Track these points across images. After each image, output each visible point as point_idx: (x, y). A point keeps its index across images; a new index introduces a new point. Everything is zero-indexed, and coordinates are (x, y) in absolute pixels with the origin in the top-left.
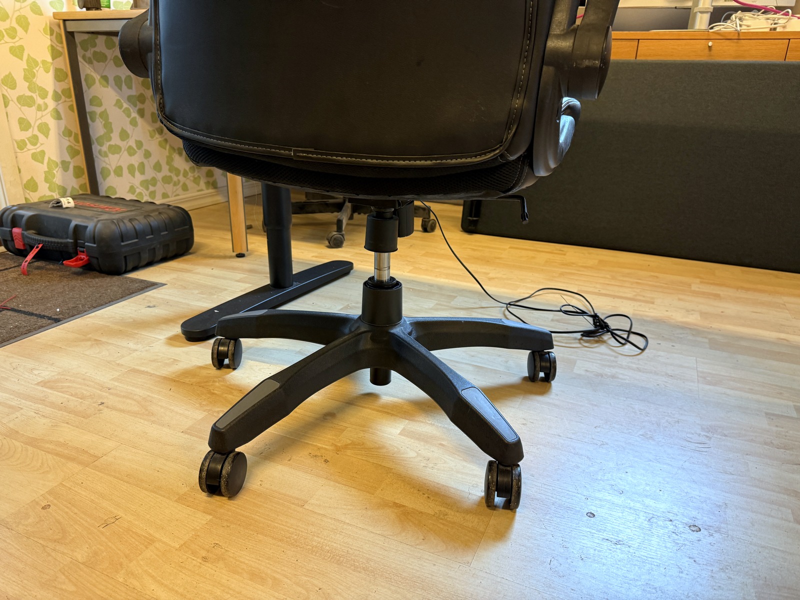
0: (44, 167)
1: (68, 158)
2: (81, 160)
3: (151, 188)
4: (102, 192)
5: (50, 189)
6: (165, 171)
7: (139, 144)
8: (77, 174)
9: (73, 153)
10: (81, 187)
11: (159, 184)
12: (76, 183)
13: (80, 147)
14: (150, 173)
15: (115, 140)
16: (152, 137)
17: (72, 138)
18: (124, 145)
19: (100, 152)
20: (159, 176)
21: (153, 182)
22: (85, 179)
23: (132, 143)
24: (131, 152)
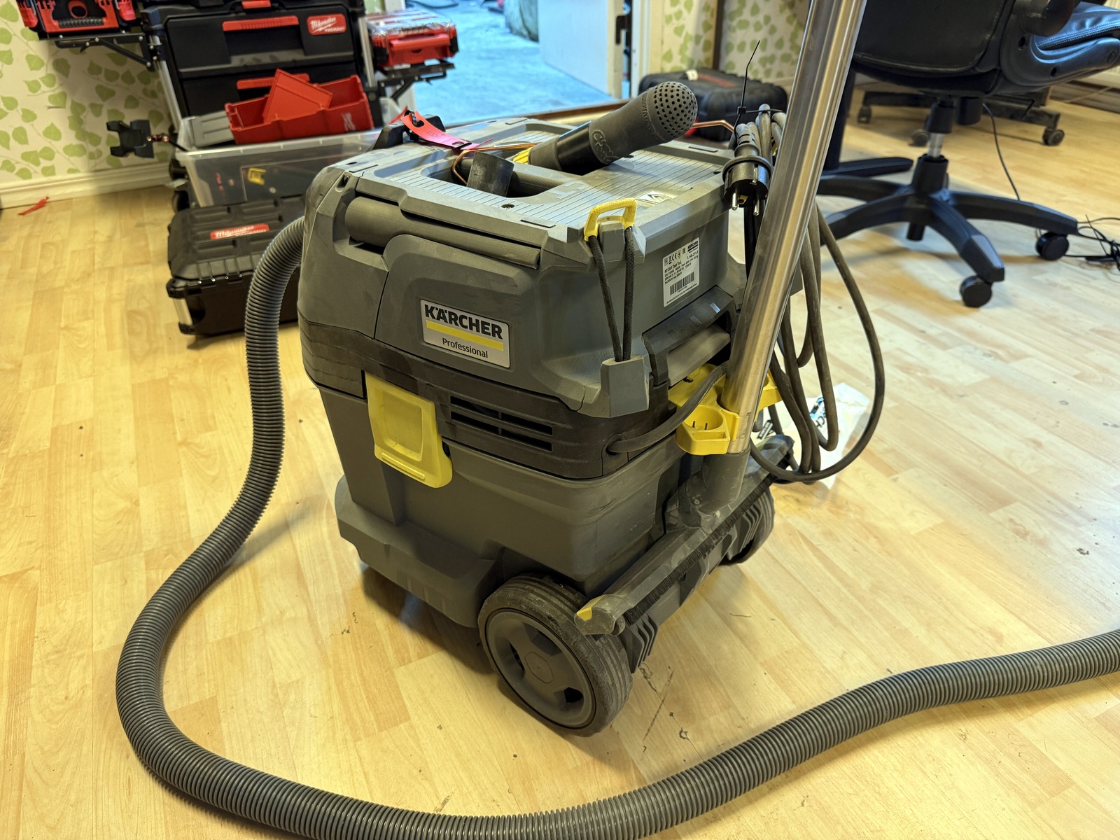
0: (681, 40)
1: (701, 32)
2: (710, 35)
3: (768, 66)
4: (722, 67)
5: (682, 61)
6: (786, 49)
7: (767, 19)
8: (705, 49)
9: (706, 27)
10: (707, 60)
11: (777, 62)
12: (704, 56)
13: (713, 22)
14: (771, 50)
15: (746, 15)
16: (781, 11)
17: (709, 14)
18: (752, 20)
19: (729, 27)
20: (779, 53)
21: (771, 59)
22: (710, 54)
23: (760, 18)
24: (758, 27)
